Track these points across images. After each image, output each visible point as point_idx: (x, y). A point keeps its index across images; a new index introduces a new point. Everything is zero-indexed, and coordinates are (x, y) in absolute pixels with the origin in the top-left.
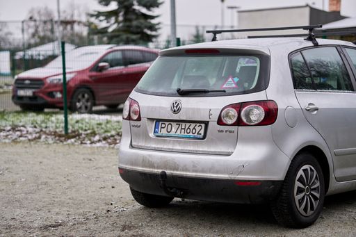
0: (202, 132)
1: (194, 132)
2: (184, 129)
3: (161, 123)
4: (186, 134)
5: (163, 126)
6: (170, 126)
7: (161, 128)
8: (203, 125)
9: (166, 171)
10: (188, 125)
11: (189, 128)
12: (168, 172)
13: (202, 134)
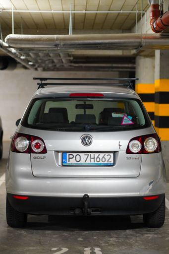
0: (112, 160)
1: (104, 160)
2: (94, 158)
3: (68, 154)
4: (96, 162)
5: (71, 156)
6: (78, 157)
7: (69, 158)
8: (112, 155)
9: (89, 194)
10: (97, 155)
11: (98, 157)
12: (90, 195)
13: (112, 162)
